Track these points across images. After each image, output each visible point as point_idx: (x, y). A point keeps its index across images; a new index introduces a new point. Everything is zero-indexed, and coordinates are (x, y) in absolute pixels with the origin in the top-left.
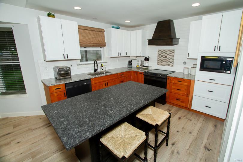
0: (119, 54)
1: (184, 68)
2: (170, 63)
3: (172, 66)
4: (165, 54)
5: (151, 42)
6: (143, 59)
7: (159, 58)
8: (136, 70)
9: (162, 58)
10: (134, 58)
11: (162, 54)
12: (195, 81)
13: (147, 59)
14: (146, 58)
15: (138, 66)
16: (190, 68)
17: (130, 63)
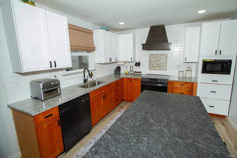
0: (110, 59)
1: (179, 71)
2: (163, 67)
3: (166, 70)
4: (157, 59)
5: (146, 47)
6: (133, 64)
7: (151, 63)
8: (125, 76)
9: (155, 63)
10: (123, 63)
11: (153, 59)
12: (198, 84)
13: (138, 64)
14: (136, 63)
15: (127, 72)
16: (185, 71)
17: (118, 69)
